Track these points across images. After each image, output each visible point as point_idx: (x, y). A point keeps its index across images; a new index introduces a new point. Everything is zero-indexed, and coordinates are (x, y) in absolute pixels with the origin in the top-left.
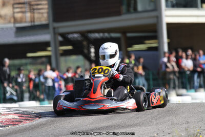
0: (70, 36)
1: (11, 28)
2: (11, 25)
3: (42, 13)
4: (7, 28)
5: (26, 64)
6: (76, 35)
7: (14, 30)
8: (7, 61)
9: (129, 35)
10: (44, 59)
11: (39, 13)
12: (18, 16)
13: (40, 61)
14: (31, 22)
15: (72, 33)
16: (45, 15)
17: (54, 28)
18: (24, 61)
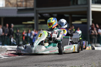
0: (44, 15)
1: (15, 9)
2: (16, 8)
3: (31, 3)
4: (13, 9)
5: (22, 27)
6: (47, 15)
7: (17, 10)
8: (13, 25)
9: (73, 16)
10: (30, 26)
11: (29, 3)
12: (19, 3)
13: (28, 26)
14: (25, 7)
15: (45, 13)
16: (32, 4)
17: (36, 11)
18: (20, 26)
